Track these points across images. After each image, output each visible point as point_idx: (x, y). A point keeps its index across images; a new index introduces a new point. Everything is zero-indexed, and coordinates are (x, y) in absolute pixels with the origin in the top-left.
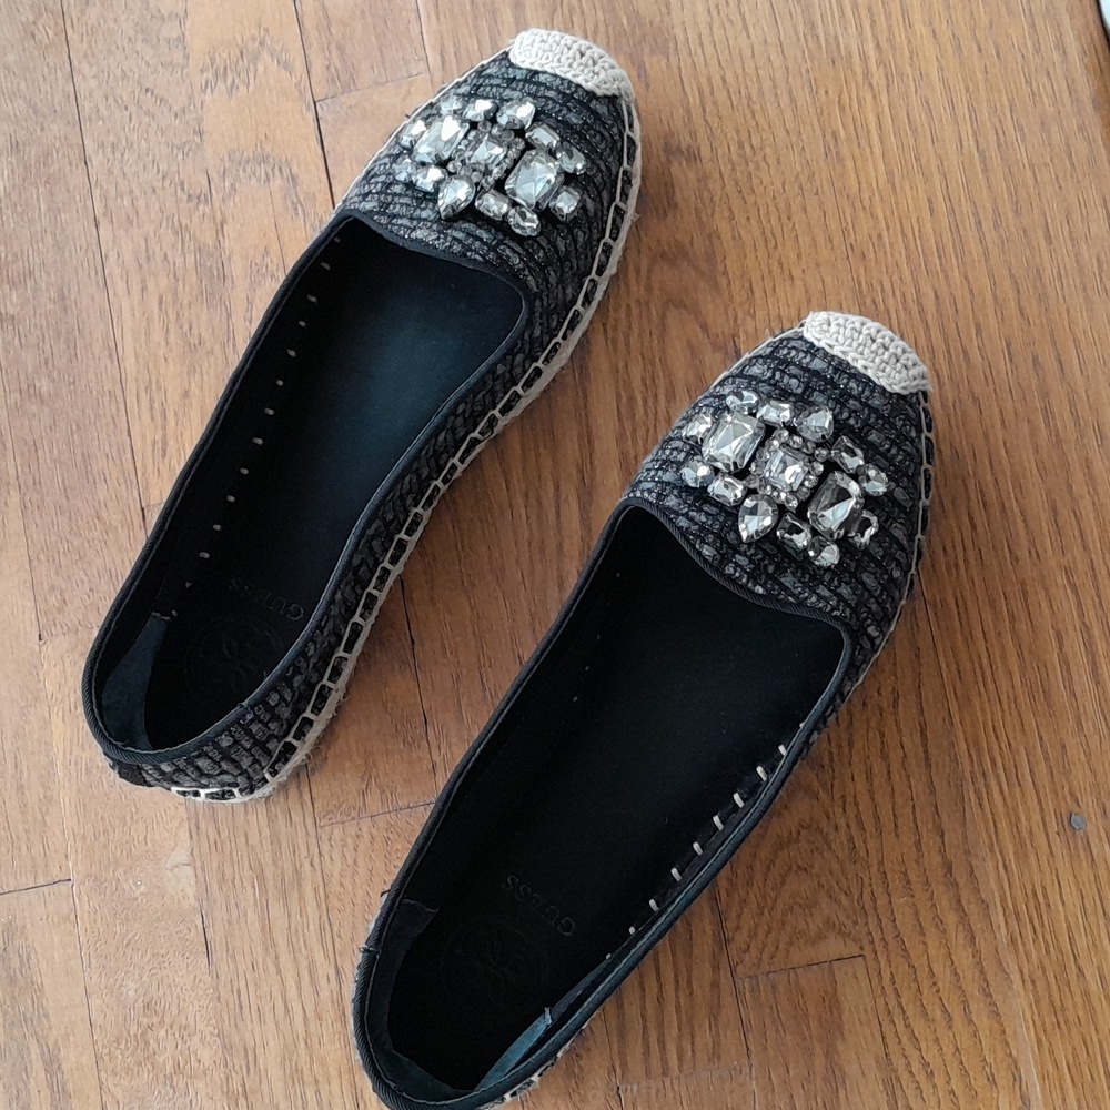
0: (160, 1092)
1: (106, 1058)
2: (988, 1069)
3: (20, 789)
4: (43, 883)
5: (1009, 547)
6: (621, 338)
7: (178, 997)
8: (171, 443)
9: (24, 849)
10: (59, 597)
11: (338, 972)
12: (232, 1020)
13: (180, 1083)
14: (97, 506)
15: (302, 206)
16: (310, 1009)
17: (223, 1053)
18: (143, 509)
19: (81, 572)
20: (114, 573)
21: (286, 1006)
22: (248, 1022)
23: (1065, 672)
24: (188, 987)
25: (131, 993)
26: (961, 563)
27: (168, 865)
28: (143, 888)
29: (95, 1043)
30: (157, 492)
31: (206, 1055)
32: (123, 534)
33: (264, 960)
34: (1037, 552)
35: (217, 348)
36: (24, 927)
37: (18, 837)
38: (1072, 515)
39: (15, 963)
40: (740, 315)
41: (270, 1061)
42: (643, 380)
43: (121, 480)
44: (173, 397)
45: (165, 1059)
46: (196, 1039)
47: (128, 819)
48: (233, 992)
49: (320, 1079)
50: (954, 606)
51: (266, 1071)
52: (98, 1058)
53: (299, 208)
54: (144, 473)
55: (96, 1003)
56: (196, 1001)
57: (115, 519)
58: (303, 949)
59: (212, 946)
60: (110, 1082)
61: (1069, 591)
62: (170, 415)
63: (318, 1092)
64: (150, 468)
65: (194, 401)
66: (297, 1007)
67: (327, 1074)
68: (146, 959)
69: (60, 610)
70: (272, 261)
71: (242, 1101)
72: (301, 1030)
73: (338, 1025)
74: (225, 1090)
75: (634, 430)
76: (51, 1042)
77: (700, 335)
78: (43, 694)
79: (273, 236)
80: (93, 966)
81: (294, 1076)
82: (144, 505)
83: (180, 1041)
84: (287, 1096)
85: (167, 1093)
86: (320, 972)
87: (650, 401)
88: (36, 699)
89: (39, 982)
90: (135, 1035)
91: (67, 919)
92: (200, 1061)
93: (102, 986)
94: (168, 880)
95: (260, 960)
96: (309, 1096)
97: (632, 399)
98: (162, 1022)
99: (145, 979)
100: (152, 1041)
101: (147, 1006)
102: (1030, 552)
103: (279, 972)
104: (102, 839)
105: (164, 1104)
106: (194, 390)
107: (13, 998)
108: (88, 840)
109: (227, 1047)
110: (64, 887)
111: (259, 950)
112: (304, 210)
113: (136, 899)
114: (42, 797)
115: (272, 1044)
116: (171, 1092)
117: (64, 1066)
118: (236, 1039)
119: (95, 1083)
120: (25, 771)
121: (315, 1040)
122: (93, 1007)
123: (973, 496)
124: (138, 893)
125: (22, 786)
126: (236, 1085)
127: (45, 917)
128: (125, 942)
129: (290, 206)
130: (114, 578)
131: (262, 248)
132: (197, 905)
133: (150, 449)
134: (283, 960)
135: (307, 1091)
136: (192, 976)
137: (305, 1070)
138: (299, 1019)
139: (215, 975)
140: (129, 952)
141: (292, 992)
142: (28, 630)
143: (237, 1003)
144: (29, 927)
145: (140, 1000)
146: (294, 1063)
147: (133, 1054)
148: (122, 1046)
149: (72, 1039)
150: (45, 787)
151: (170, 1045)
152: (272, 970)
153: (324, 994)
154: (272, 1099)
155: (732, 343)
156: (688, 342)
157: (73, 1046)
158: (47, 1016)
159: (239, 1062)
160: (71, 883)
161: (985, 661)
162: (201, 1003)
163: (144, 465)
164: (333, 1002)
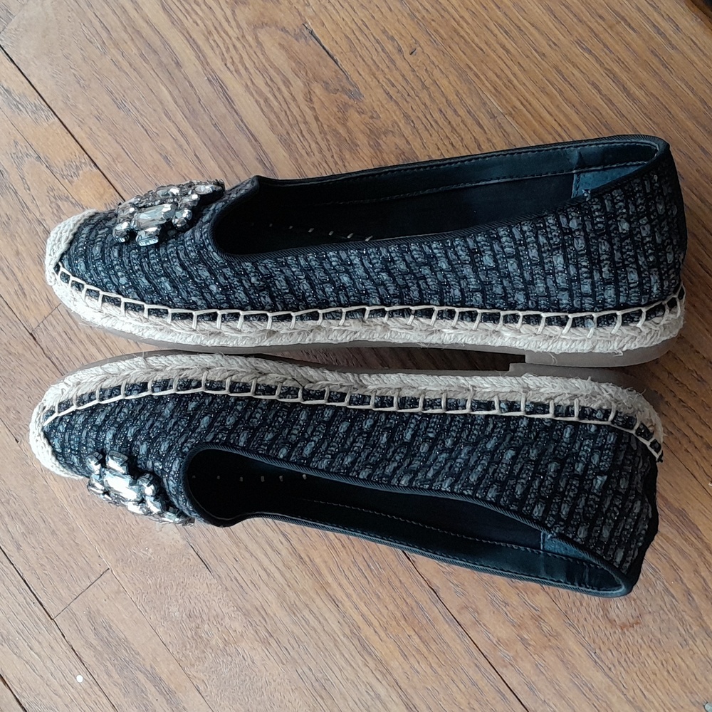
0: (223, 661)
1: (183, 659)
2: (695, 375)
3: (53, 533)
4: (94, 579)
5: (535, 50)
6: (240, 67)
7: (204, 601)
8: (25, 286)
9: (74, 566)
10: (14, 412)
11: (284, 535)
12: (241, 597)
13: (231, 649)
14: (6, 348)
15: (20, 104)
16: (280, 565)
17: (246, 618)
18: (31, 334)
19: (18, 391)
20: (36, 380)
21: (266, 571)
22: (250, 593)
23: (610, 106)
24: (206, 591)
25: (177, 614)
26: (513, 78)
27: (158, 530)
28: (150, 550)
29: (172, 654)
30: (34, 320)
31: (237, 625)
32: (28, 355)
33: (239, 552)
34: (554, 43)
35: (20, 216)
36: (98, 610)
37: (67, 561)
38: (563, 7)
39: (105, 634)
40: (301, 9)
41: (274, 608)
42: (267, 84)
43: (10, 325)
44: (12, 259)
45: (216, 641)
46: (227, 620)
47: (121, 516)
48: (232, 580)
49: (308, 603)
50: (522, 107)
51: (275, 615)
52: (179, 662)
53: (20, 106)
54: (20, 313)
55: (160, 631)
56: (215, 598)
57: (20, 349)
58: (258, 533)
59: (207, 561)
60: (192, 672)
61: (586, 55)
62: (16, 270)
63: (311, 611)
64: (22, 308)
65: (24, 255)
66: (273, 569)
67: (311, 597)
68: (175, 590)
69: (19, 419)
70: (22, 147)
71: (271, 640)
72: (281, 580)
73: (301, 566)
74: (258, 639)
75: (278, 117)
76: (149, 668)
77: (284, 36)
78: (36, 473)
79: (15, 132)
80: (148, 611)
81: (292, 610)
82: (30, 332)
83: (218, 625)
84: (295, 623)
85: (227, 661)
86: (275, 541)
87: (277, 94)
88: (34, 477)
89: (123, 637)
90: (193, 637)
91: (118, 592)
92: (235, 631)
93: (159, 619)
94: (162, 538)
95: (237, 553)
96: (307, 616)
97: (266, 100)
98: (203, 621)
99: (180, 601)
100: (203, 635)
101: (190, 616)
102: (550, 46)
103: (252, 555)
104: (113, 536)
105: (229, 667)
106: (21, 248)
107: (114, 654)
108: (106, 540)
109: (246, 614)
110: (107, 575)
111: (234, 549)
112: (22, 106)
113: (150, 559)
114: (68, 531)
115: (269, 597)
116: (229, 658)
117: (163, 677)
118: (248, 606)
119: (185, 677)
120: (51, 521)
121: (293, 582)
122: (160, 634)
123: (496, 31)
124: (149, 555)
125: (54, 531)
126: (263, 633)
127: (106, 598)
128: (158, 587)
129: (13, 107)
130: (38, 383)
131: (12, 143)
132: (185, 542)
133: (15, 297)
134: (250, 547)
135: (305, 614)
136: (205, 585)
137: (297, 603)
138: (277, 575)
139: (217, 576)
140: (163, 591)
141: (266, 562)
142: (8, 440)
143: (238, 585)
144: (100, 608)
145: (184, 615)
146: (288, 602)
147: (196, 648)
148: (188, 647)
149: (158, 660)
150: (67, 524)
151: (215, 631)
152: (247, 555)
153: (284, 552)
154: (287, 630)
155: (305, 29)
156: (280, 44)
157: (161, 663)
158: (138, 654)
159: (257, 618)
160: (110, 571)
161: (559, 129)
162: (218, 597)
163: (18, 308)
164: (291, 554)
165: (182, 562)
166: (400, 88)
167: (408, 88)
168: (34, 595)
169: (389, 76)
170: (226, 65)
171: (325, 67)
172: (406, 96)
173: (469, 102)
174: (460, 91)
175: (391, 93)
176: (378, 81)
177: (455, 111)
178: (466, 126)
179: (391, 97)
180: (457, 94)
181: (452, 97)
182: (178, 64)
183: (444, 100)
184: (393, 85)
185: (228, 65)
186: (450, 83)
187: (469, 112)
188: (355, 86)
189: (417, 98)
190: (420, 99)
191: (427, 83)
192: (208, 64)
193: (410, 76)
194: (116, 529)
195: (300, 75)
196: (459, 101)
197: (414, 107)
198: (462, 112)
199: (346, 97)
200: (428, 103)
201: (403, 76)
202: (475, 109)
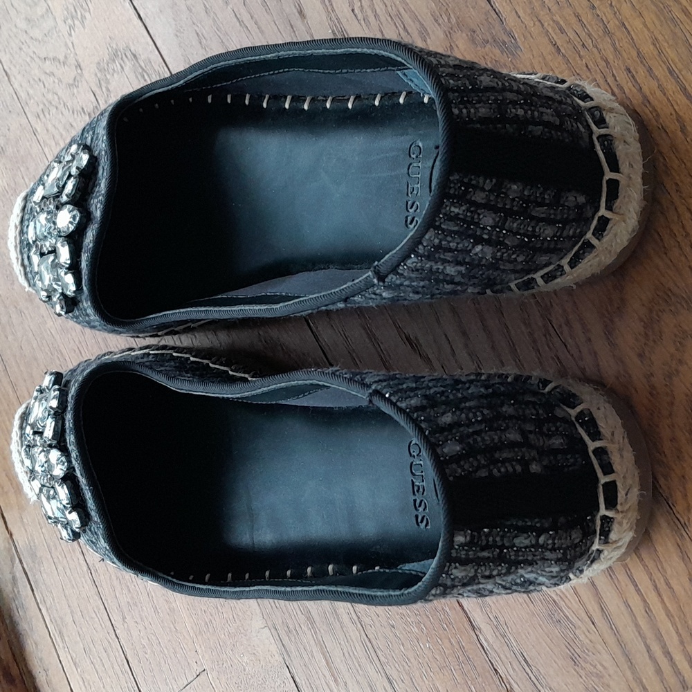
4: (192, 679)
9: (173, 657)
104: (210, 630)
108: (204, 634)
110: (203, 677)
129: (139, 77)
132: (281, 659)
160: (205, 673)
165: (277, 685)
166: (572, 35)
167: (583, 35)
168: (136, 681)
169: (557, 18)
170: (353, 10)
171: (474, 8)
172: (580, 47)
173: (671, 54)
174: (660, 38)
175: (559, 44)
176: (543, 25)
177: (650, 70)
178: (665, 94)
179: (558, 50)
180: (655, 42)
181: (647, 49)
182: (301, 12)
183: (634, 54)
184: (562, 30)
185: (356, 11)
186: (645, 26)
187: (671, 72)
188: (510, 35)
189: (595, 50)
190: (599, 51)
191: (610, 26)
192: (333, 10)
193: (587, 17)
194: (213, 621)
195: (440, 21)
196: (656, 53)
197: (591, 65)
198: (660, 72)
199: (497, 52)
200: (611, 57)
201: (578, 17)
202: (679, 65)
